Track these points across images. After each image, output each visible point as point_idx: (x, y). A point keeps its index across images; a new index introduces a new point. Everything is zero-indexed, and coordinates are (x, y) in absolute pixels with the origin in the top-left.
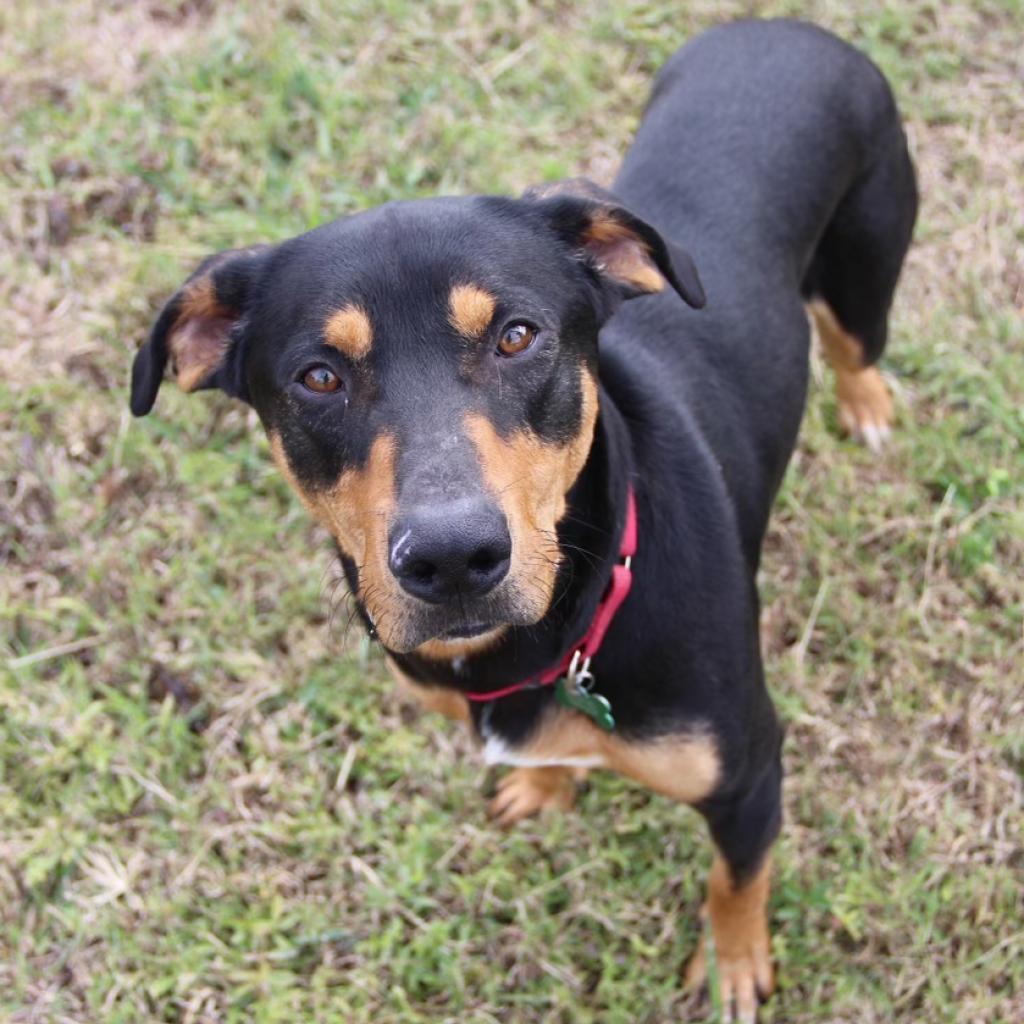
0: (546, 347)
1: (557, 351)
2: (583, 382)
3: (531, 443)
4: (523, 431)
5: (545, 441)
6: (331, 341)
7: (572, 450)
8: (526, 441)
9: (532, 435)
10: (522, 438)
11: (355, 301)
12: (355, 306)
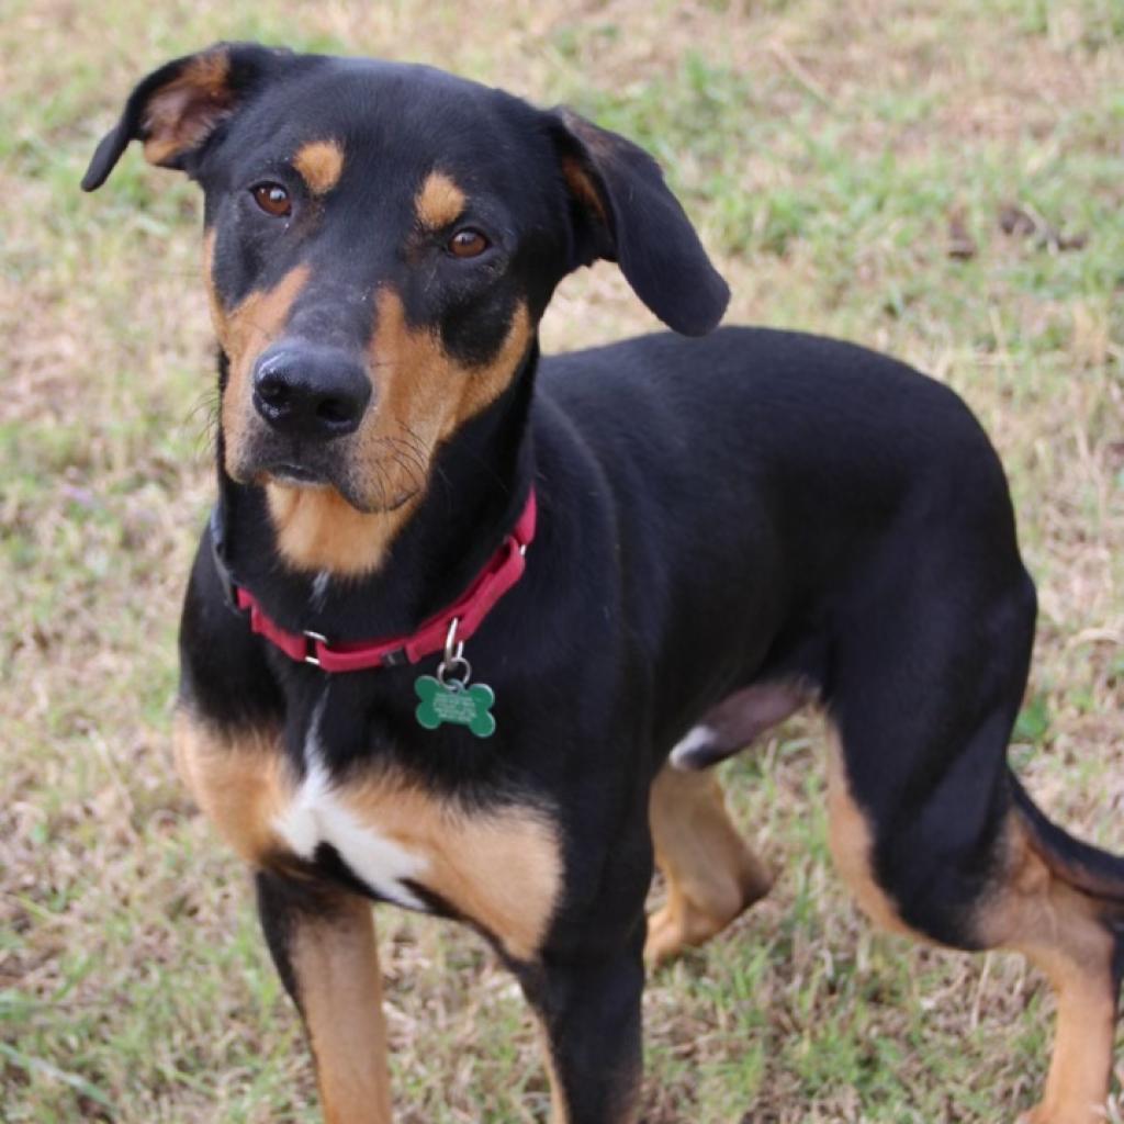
0: (491, 263)
1: (501, 273)
2: (516, 316)
3: (432, 347)
4: (431, 331)
5: (449, 353)
6: (299, 166)
7: (476, 376)
8: (429, 344)
9: (439, 339)
10: (427, 336)
11: (339, 139)
12: (337, 143)
